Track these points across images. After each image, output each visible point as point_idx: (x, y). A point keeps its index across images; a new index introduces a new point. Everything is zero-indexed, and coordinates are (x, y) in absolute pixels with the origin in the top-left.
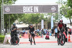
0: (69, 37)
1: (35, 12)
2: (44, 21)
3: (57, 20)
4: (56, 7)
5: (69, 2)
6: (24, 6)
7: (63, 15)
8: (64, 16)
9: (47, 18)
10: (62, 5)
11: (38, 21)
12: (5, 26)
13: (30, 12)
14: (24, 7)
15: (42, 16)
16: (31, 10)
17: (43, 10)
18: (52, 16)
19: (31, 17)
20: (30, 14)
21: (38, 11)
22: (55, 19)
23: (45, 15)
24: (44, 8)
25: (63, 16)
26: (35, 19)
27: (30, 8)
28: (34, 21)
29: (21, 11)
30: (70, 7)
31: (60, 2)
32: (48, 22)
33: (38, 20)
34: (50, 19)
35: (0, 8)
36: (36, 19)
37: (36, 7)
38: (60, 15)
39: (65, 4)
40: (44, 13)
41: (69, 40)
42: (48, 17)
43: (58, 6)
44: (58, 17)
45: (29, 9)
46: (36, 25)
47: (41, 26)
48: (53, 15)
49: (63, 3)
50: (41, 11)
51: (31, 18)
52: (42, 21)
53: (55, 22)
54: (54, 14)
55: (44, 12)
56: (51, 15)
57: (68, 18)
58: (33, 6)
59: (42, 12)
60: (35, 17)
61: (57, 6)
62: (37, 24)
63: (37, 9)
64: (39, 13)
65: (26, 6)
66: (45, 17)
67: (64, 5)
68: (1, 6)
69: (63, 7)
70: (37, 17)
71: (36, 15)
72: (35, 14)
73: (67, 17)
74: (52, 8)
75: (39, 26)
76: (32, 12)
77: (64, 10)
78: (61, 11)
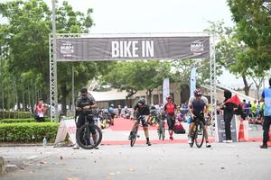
0: (241, 127)
1: (144, 56)
2: (171, 81)
3: (207, 80)
4: (205, 41)
5: (242, 30)
6: (114, 39)
7: (223, 64)
8: (227, 67)
9: (178, 73)
10: (223, 38)
11: (153, 82)
12: (61, 97)
13: (130, 56)
14: (113, 43)
15: (166, 69)
16: (134, 52)
17: (168, 52)
18: (194, 69)
19: (133, 70)
20: (132, 61)
21: (152, 55)
22: (200, 77)
24: (169, 46)
25: (223, 67)
26: (146, 75)
27: (131, 46)
28: (142, 81)
29: (105, 53)
30: (243, 43)
31: (217, 30)
32: (182, 86)
33: (155, 79)
34: (188, 76)
35: (48, 44)
36: (148, 78)
37: (148, 42)
38: (216, 65)
39: (231, 36)
40: (169, 61)
41: (241, 135)
42: (181, 70)
43: (211, 39)
44: (209, 71)
45: (127, 49)
46: (149, 93)
47: (162, 95)
48: (197, 66)
49: (225, 31)
50: (162, 53)
51: (134, 73)
52: (166, 83)
53: (202, 86)
54: (200, 64)
55: (169, 57)
56: (190, 65)
57: (238, 75)
58: (140, 39)
59: (164, 57)
60: (146, 72)
61: (208, 41)
62: (151, 92)
63: (149, 49)
64: (155, 60)
65: (119, 39)
66: (173, 70)
67: (226, 36)
68: (50, 39)
69: (224, 43)
70: (152, 72)
71: (148, 67)
72: (145, 61)
73: (235, 71)
74: (192, 46)
75: (156, 96)
76: (137, 56)
77: (228, 51)
78: (218, 56)
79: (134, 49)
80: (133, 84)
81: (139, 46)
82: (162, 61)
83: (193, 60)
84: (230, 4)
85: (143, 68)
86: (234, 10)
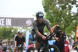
11: (10, 36)
15: (16, 30)
16: (3, 23)
20: (2, 27)
23: (19, 29)
24: (17, 21)
26: (8, 33)
27: (2, 21)
34: (25, 34)
37: (8, 19)
42: (23, 31)
46: (9, 41)
50: (14, 24)
51: (3, 32)
54: (30, 29)
55: (17, 26)
56: (26, 29)
58: (5, 18)
64: (12, 27)
70: (10, 32)
71: (9, 29)
72: (8, 27)
74: (27, 22)
76: (4, 25)
79: (3, 22)
80: (2, 36)
81: (5, 21)
82: (14, 27)
83: (27, 27)
84: (43, 5)
85: (6, 30)
86: (44, 7)
